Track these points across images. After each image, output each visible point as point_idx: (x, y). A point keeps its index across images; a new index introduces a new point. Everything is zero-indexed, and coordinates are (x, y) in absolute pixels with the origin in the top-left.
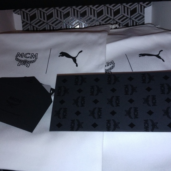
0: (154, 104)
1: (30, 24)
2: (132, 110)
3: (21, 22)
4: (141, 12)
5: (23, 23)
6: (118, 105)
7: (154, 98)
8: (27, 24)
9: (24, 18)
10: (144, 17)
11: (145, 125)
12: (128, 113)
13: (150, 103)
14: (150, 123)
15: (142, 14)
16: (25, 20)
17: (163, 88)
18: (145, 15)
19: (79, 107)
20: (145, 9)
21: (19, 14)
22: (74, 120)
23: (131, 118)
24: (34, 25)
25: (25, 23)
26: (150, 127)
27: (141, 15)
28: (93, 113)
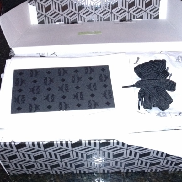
0: (95, 89)
1: (46, 16)
2: (79, 94)
3: (36, 13)
4: (156, 4)
5: (38, 14)
6: (67, 91)
7: (95, 84)
8: (42, 15)
9: (39, 9)
10: (159, 9)
11: (89, 105)
12: (76, 96)
13: (92, 88)
14: (93, 103)
15: (157, 6)
16: (40, 11)
17: (101, 78)
18: (161, 8)
19: (35, 94)
20: (160, 1)
21: (34, 5)
22: (32, 104)
23: (78, 100)
24: (49, 17)
25: (40, 15)
26: (93, 106)
27: (156, 8)
28: (47, 98)
